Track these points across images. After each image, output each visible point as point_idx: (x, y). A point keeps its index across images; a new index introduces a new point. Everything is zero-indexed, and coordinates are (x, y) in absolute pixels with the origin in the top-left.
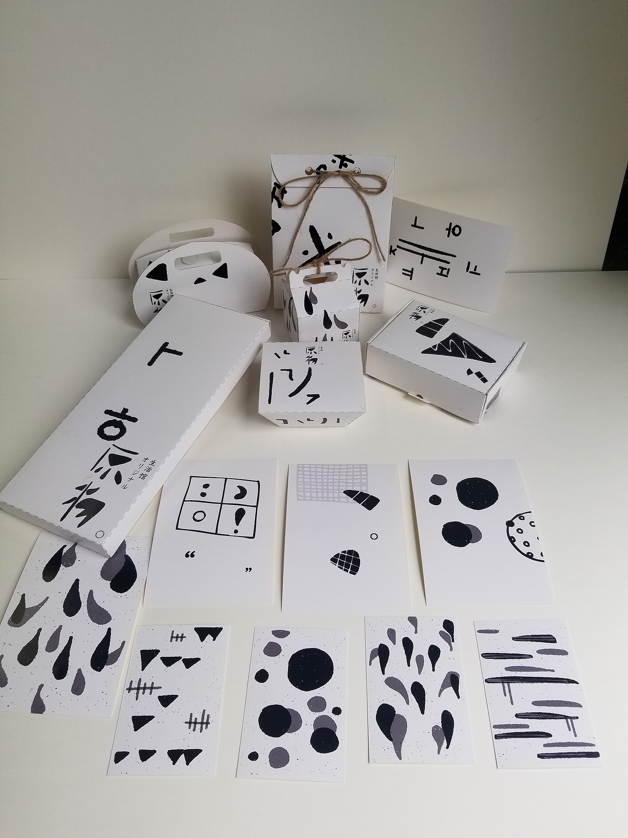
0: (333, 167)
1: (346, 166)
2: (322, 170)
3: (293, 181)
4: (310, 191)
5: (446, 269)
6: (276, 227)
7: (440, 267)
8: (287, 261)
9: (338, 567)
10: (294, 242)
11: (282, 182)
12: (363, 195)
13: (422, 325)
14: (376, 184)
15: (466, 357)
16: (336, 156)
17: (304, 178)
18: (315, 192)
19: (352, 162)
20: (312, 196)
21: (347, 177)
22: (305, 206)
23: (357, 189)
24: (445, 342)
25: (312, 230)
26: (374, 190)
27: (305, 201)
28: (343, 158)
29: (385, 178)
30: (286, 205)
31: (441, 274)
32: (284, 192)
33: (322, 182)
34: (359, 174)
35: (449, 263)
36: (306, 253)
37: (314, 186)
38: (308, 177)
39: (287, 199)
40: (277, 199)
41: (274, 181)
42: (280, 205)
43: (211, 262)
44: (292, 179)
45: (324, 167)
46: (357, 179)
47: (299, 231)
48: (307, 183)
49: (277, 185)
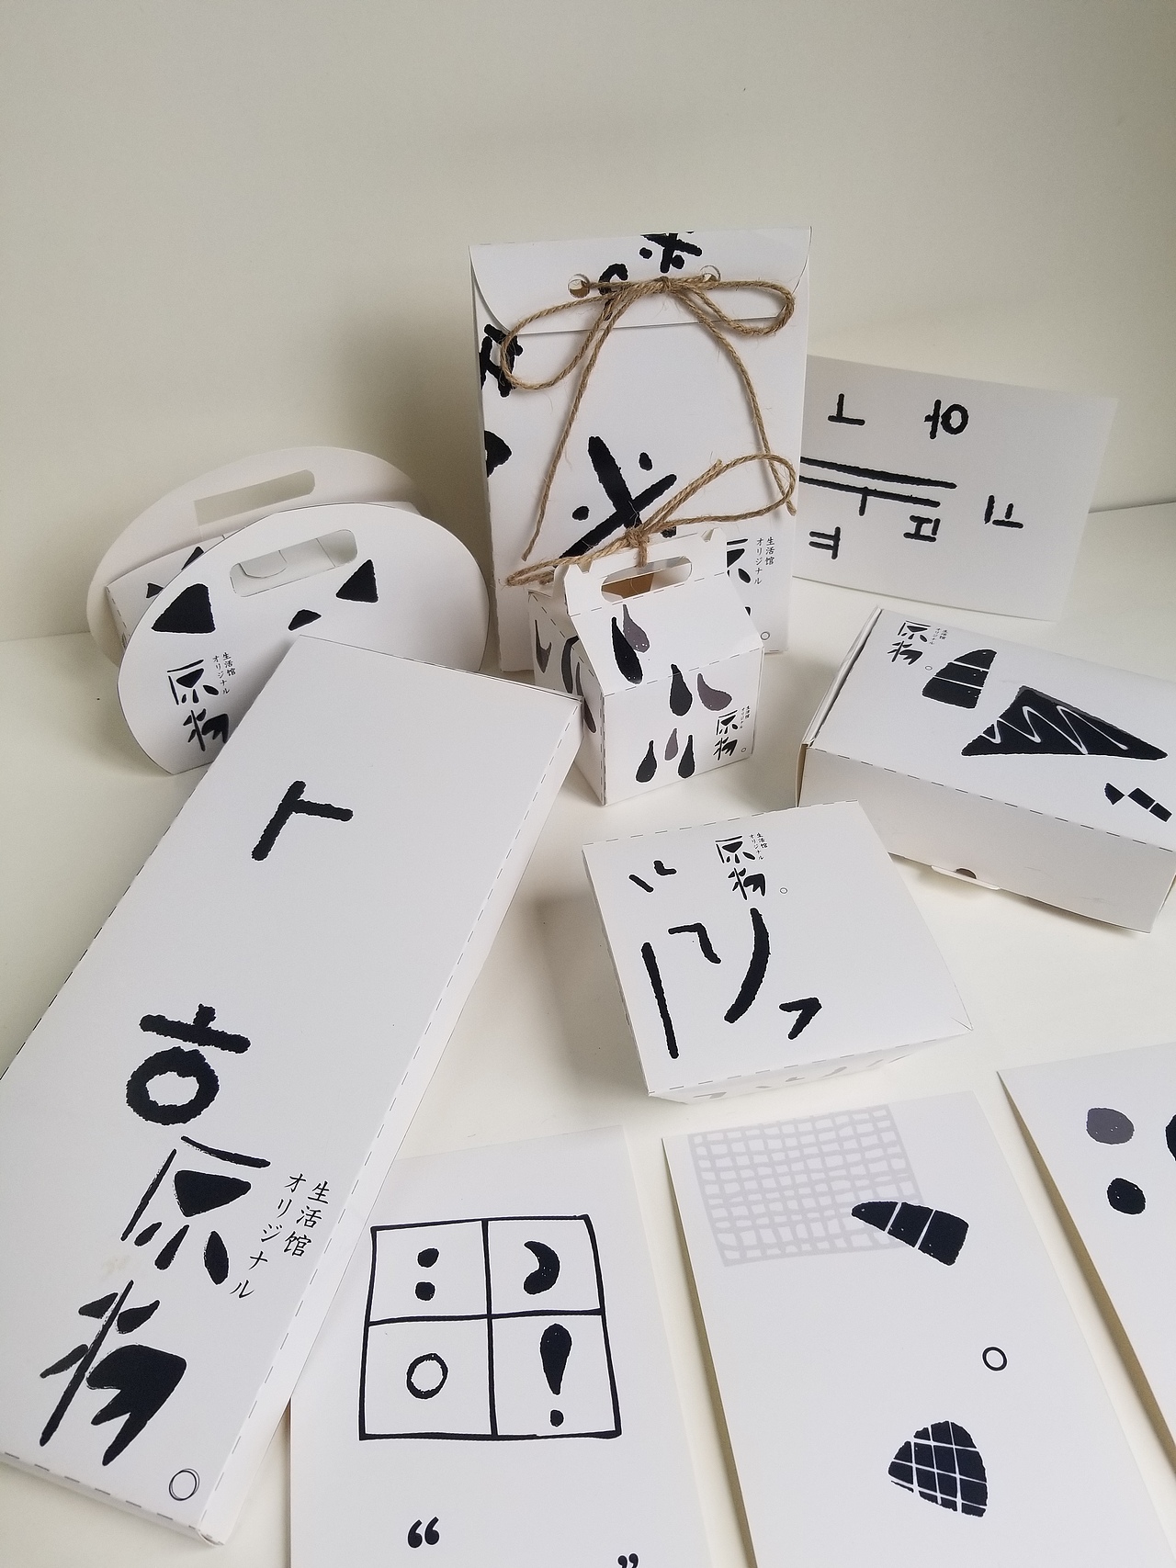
0: (644, 271)
1: (679, 263)
2: (615, 279)
3: (539, 316)
4: (589, 340)
5: (929, 521)
6: (498, 451)
7: (913, 518)
8: (533, 541)
9: (922, 1494)
10: (548, 487)
11: (506, 321)
12: (730, 339)
13: (933, 674)
14: (763, 307)
15: (1083, 749)
16: (652, 238)
17: (570, 306)
18: (602, 341)
19: (696, 251)
20: (595, 355)
21: (681, 293)
22: (576, 385)
23: (714, 325)
24: (1013, 714)
25: (598, 451)
26: (761, 325)
27: (574, 371)
28: (670, 243)
29: (789, 287)
30: (524, 386)
31: (917, 535)
32: (515, 350)
33: (620, 313)
34: (715, 283)
35: (936, 504)
36: (581, 513)
37: (597, 324)
38: (579, 303)
39: (522, 369)
40: (497, 372)
41: (484, 321)
42: (506, 388)
43: (326, 563)
44: (536, 311)
45: (620, 270)
46: (714, 297)
47: (563, 455)
48: (578, 319)
49: (494, 333)
